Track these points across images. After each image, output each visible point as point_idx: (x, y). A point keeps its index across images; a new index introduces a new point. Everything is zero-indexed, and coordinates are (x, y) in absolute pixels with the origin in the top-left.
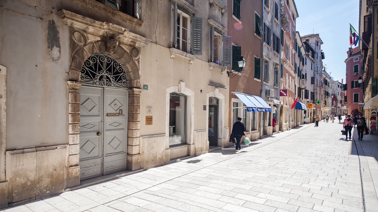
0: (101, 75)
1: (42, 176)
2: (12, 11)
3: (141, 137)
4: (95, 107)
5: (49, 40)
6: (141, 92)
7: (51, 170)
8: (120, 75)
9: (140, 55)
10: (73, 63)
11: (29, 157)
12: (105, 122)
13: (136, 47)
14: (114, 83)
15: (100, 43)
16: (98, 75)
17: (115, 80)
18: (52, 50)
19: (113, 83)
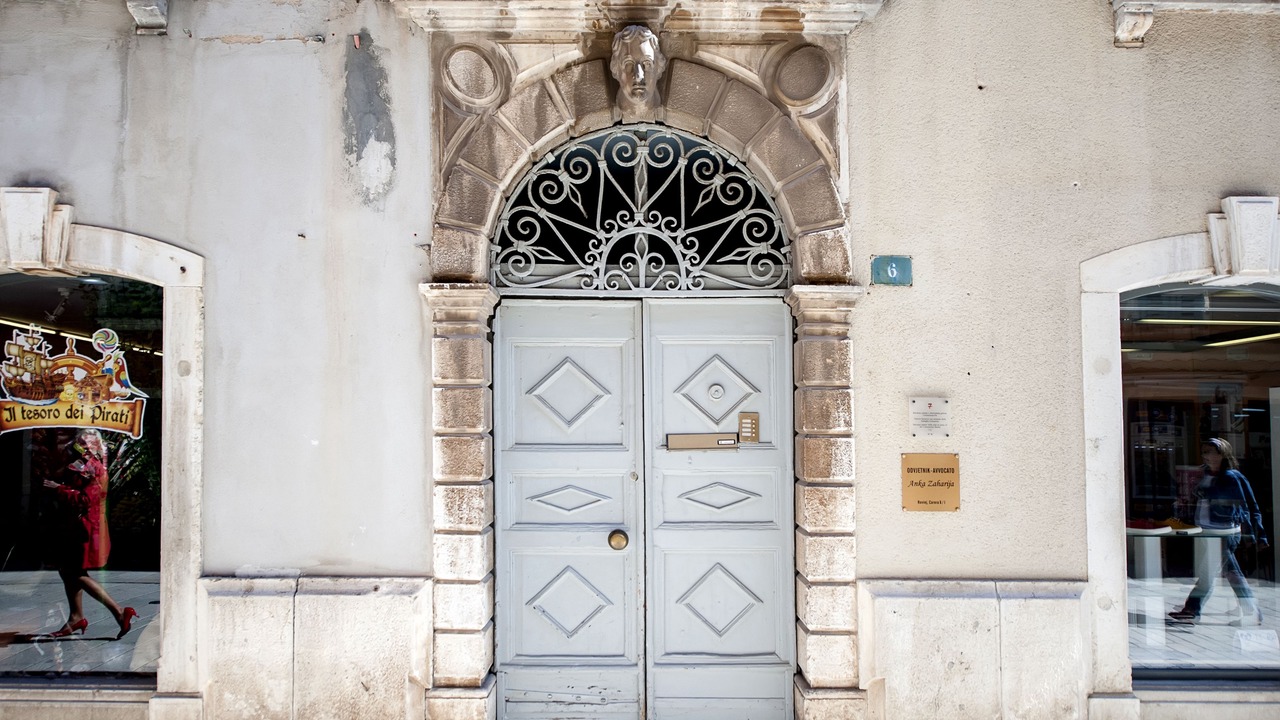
0: (616, 236)
1: (312, 705)
2: (223, 42)
3: (860, 584)
4: (599, 404)
5: (351, 119)
6: (850, 304)
7: (349, 686)
8: (731, 222)
9: (843, 83)
10: (447, 198)
11: (266, 615)
12: (655, 484)
13: (809, 39)
14: (696, 271)
15: (577, 71)
16: (606, 239)
17: (702, 253)
18: (359, 158)
19: (688, 272)
